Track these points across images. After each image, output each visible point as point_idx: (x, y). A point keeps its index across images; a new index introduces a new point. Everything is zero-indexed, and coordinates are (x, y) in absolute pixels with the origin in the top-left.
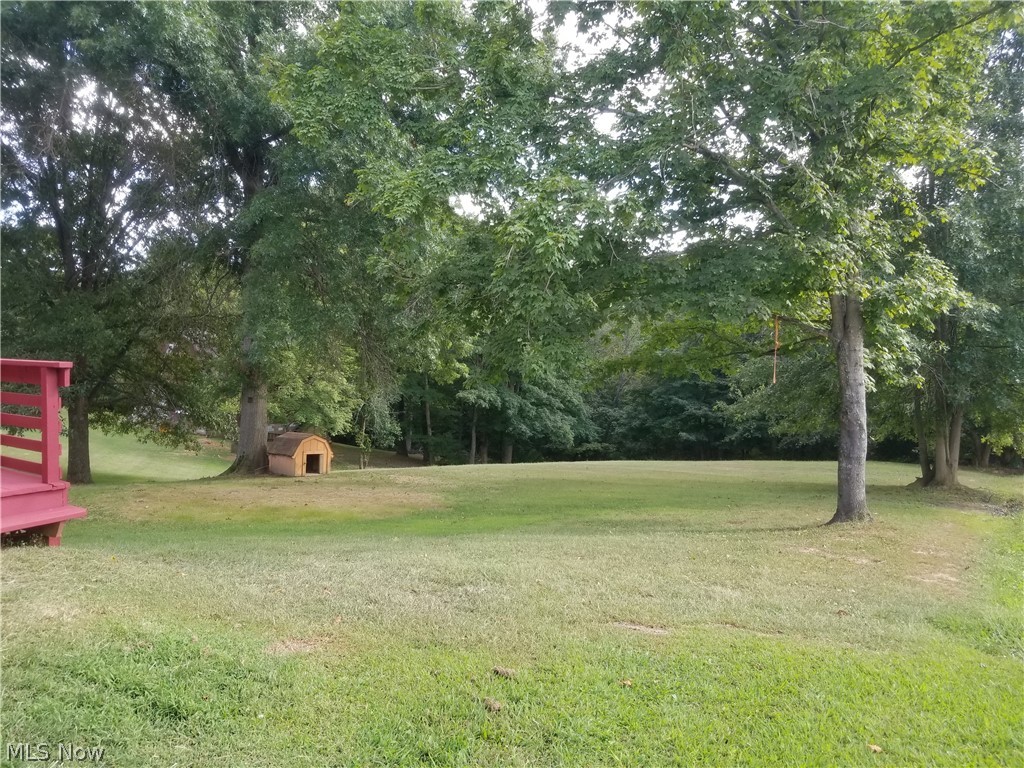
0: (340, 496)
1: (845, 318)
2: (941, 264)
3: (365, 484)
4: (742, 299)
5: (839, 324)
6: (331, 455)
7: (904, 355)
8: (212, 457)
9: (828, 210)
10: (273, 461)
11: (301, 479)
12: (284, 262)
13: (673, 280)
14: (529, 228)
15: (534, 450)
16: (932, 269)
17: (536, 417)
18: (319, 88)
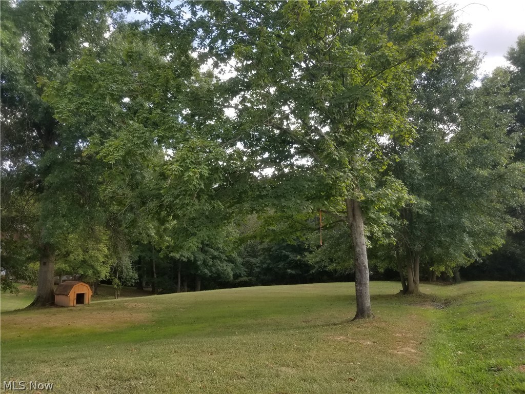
0: (91, 318)
1: (353, 210)
2: (400, 182)
3: (109, 309)
4: (299, 201)
5: (350, 214)
6: (91, 293)
7: (385, 228)
8: (27, 296)
9: (337, 156)
11: (73, 308)
12: (65, 186)
13: (265, 193)
14: (181, 166)
15: (213, 283)
16: (395, 184)
17: (212, 265)
18: (70, 93)
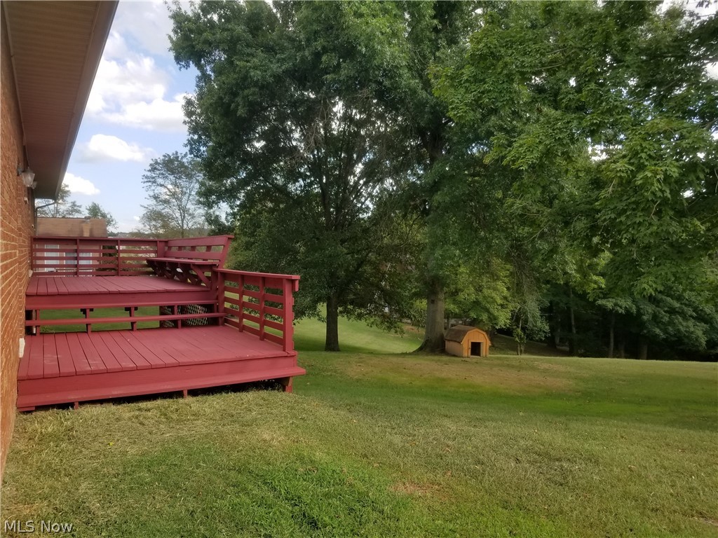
0: (492, 375)
3: (513, 367)
6: (489, 343)
8: (413, 339)
10: (449, 345)
11: (467, 359)
12: (455, 205)
14: (632, 164)
15: (669, 350)
17: (669, 322)
18: (467, 81)
